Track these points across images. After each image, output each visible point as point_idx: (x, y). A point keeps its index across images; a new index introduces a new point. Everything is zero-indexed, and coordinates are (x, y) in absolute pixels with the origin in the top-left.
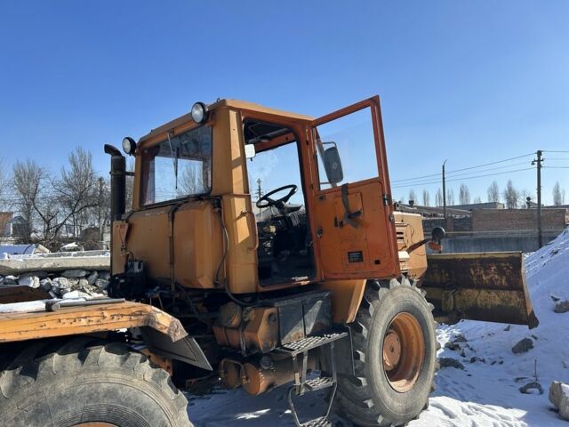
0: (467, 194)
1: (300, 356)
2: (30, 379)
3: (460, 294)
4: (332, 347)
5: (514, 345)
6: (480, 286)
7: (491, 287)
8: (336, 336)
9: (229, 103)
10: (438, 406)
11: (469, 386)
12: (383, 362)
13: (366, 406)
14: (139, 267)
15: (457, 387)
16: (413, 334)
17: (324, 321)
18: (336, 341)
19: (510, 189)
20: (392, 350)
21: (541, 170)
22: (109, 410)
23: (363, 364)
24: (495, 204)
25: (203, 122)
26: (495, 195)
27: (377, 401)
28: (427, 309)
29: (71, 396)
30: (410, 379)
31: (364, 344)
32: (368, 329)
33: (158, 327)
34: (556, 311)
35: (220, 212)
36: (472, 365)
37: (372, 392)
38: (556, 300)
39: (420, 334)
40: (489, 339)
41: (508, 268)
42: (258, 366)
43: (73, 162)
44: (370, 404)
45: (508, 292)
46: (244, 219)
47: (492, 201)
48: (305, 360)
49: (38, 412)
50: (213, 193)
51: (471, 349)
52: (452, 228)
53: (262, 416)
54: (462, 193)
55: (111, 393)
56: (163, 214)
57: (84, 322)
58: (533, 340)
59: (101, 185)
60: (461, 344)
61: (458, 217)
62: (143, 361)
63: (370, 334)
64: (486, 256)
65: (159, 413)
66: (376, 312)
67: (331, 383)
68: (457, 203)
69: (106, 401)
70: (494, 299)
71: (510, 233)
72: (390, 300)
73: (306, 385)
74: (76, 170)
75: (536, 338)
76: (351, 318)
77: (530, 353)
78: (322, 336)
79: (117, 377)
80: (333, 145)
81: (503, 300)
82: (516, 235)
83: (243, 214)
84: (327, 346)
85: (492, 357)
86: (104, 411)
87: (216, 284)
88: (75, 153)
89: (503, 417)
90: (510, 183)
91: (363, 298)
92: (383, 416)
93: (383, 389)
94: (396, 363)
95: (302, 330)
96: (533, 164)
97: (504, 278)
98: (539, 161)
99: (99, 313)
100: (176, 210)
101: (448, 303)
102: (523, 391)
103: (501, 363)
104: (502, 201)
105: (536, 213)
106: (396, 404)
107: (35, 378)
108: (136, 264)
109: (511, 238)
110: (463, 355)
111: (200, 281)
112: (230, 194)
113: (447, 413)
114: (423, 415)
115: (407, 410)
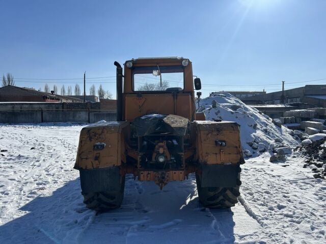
0: (79, 90)
19: (101, 89)
26: (94, 92)
47: (92, 95)
54: (76, 89)
90: (101, 86)
104: (97, 95)
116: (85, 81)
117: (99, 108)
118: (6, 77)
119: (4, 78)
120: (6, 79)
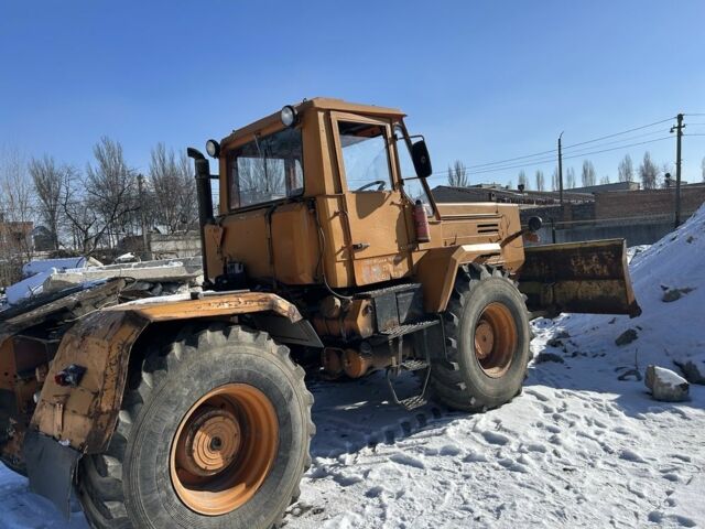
0: (592, 173)
1: (396, 340)
2: (193, 349)
3: (559, 287)
4: (425, 333)
5: (617, 337)
6: (582, 277)
7: (593, 277)
8: (428, 323)
9: (317, 105)
10: (532, 393)
11: (567, 376)
12: (475, 350)
13: (459, 388)
14: (240, 268)
15: (554, 378)
16: (505, 323)
17: (417, 311)
18: (429, 328)
19: (647, 163)
20: (485, 340)
21: (682, 138)
22: (249, 375)
23: (455, 351)
24: (627, 184)
25: (293, 125)
26: (628, 172)
27: (470, 384)
28: (520, 300)
29: (222, 362)
30: (503, 367)
31: (456, 332)
32: (459, 317)
33: (280, 311)
34: (664, 301)
35: (315, 213)
36: (573, 359)
37: (464, 374)
38: (665, 289)
39: (512, 323)
40: (594, 333)
41: (610, 257)
42: (358, 350)
43: (100, 156)
44: (463, 386)
45: (608, 282)
46: (337, 218)
47: (624, 180)
48: (401, 345)
49: (202, 372)
50: (306, 194)
51: (574, 345)
52: (570, 217)
53: (361, 407)
54: (585, 171)
55: (249, 362)
56: (259, 217)
57: (226, 306)
58: (638, 330)
59: (140, 184)
60: (563, 341)
61: (580, 202)
62: (269, 339)
63: (462, 322)
64: (588, 245)
65: (284, 379)
66: (467, 303)
67: (425, 365)
68: (579, 185)
69: (247, 368)
70: (595, 289)
71: (641, 220)
72: (480, 289)
73: (403, 367)
74: (104, 166)
75: (640, 329)
76: (443, 307)
77: (634, 344)
78: (415, 324)
79: (253, 350)
80: (421, 139)
81: (604, 290)
82: (649, 222)
83: (336, 214)
84: (420, 332)
85: (594, 350)
86: (245, 375)
87: (315, 280)
88: (101, 145)
89: (594, 400)
90: (647, 156)
91: (454, 290)
92: (476, 398)
93: (475, 373)
94: (489, 351)
95: (396, 319)
96: (672, 131)
97: (605, 267)
98: (679, 127)
99: (235, 299)
100: (272, 212)
101: (547, 296)
102: (621, 379)
103: (603, 355)
104: (637, 179)
105: (674, 193)
106: (488, 388)
107: (197, 347)
108: (237, 266)
109: (641, 226)
110: (565, 351)
111: (301, 277)
112: (323, 195)
113: (540, 397)
114: (516, 400)
115: (499, 394)
116: (560, 155)
117: (593, 217)
118: (453, 169)
119: (450, 171)
120: (454, 173)
